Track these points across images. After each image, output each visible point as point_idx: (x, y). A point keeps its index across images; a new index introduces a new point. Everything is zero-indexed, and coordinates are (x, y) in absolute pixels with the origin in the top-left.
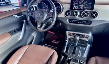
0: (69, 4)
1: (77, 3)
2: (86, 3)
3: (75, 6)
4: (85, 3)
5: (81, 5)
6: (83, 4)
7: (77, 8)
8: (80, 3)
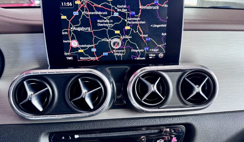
0: (33, 29)
1: (85, 23)
2: (137, 21)
3: (74, 44)
4: (134, 26)
5: (112, 35)
6: (121, 27)
7: (89, 52)
8: (106, 23)
